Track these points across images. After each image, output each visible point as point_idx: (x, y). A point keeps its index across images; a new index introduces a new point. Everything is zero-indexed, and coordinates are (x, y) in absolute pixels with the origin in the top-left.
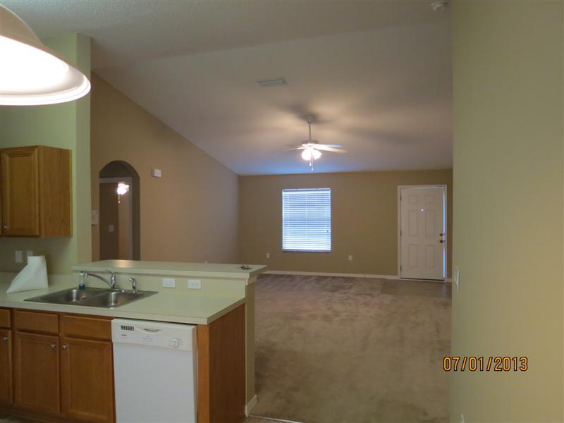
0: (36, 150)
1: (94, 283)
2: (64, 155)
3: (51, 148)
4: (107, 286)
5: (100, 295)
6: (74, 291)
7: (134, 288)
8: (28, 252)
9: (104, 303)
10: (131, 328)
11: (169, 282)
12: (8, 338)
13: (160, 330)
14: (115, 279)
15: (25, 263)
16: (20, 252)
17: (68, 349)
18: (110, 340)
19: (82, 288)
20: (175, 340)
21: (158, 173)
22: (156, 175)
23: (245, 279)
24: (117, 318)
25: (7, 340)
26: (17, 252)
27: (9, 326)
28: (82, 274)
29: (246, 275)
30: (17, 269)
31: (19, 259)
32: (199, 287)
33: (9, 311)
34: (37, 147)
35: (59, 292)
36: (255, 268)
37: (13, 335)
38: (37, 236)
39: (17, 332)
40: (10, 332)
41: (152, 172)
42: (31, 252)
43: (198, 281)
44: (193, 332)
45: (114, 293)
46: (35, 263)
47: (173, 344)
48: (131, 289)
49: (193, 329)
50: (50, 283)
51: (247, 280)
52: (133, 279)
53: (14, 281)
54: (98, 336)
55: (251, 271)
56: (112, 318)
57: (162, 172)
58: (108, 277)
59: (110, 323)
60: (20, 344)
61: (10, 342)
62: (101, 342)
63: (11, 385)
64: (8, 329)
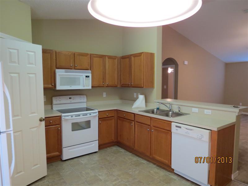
0: (143, 54)
1: (163, 107)
2: (152, 55)
3: (148, 53)
4: (168, 109)
5: (166, 112)
6: (155, 110)
7: (179, 111)
8: (138, 94)
9: (167, 115)
10: (180, 127)
11: (195, 110)
12: (133, 124)
13: (193, 130)
14: (171, 107)
15: (137, 98)
16: (136, 93)
17: (154, 132)
18: (171, 131)
19: (158, 109)
20: (200, 135)
21: (186, 63)
22: (185, 64)
23: (236, 112)
24: (174, 122)
25: (132, 125)
26: (134, 93)
27: (133, 120)
28: (158, 103)
29: (237, 110)
30: (135, 100)
31: (135, 96)
32: (210, 114)
33: (133, 114)
34: (143, 52)
35: (150, 110)
36: (241, 107)
37: (135, 123)
38: (143, 87)
39: (136, 123)
40: (133, 122)
41: (184, 62)
42: (139, 94)
43: (210, 111)
44: (209, 133)
45: (171, 112)
46: (141, 97)
47: (199, 137)
48: (178, 111)
49: (209, 132)
50: (146, 106)
51: (237, 113)
52: (179, 107)
53: (134, 104)
54: (165, 128)
55: (240, 108)
56: (172, 122)
57: (188, 63)
58: (168, 105)
59: (171, 124)
60: (137, 127)
61: (133, 125)
62: (166, 131)
63: (133, 141)
64: (133, 121)
